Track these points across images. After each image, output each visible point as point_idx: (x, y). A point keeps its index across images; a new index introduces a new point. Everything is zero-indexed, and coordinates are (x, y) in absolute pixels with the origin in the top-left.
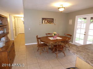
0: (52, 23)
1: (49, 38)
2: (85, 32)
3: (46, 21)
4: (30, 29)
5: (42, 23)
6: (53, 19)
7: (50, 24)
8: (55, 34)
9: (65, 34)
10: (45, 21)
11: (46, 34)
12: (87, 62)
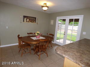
0: (35, 22)
1: (32, 38)
2: (65, 32)
3: (28, 20)
4: (7, 27)
5: (24, 21)
6: (35, 18)
7: (32, 23)
8: (38, 34)
9: (47, 34)
10: (26, 20)
11: (28, 33)
12: (77, 63)
